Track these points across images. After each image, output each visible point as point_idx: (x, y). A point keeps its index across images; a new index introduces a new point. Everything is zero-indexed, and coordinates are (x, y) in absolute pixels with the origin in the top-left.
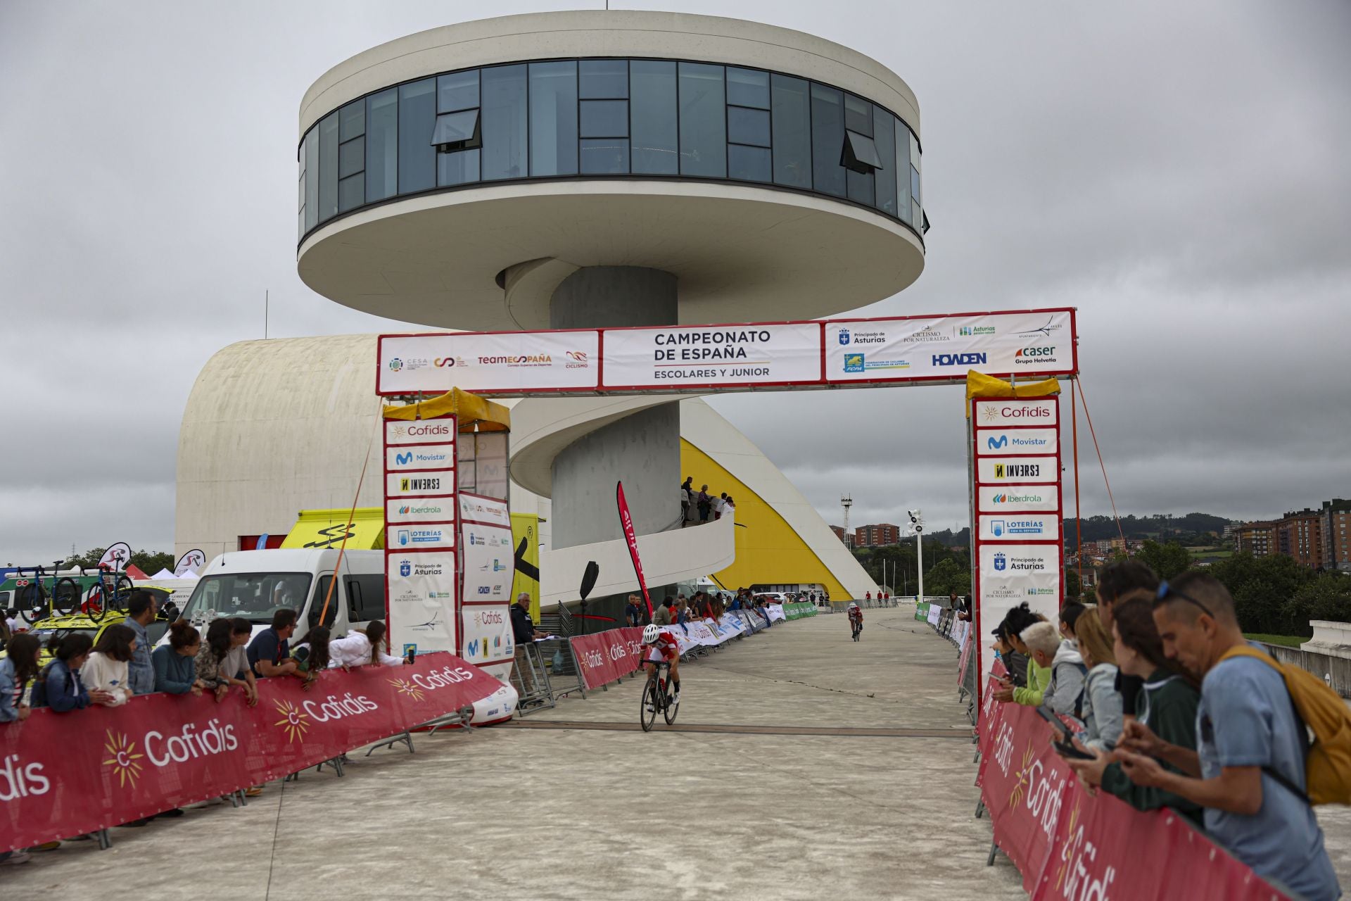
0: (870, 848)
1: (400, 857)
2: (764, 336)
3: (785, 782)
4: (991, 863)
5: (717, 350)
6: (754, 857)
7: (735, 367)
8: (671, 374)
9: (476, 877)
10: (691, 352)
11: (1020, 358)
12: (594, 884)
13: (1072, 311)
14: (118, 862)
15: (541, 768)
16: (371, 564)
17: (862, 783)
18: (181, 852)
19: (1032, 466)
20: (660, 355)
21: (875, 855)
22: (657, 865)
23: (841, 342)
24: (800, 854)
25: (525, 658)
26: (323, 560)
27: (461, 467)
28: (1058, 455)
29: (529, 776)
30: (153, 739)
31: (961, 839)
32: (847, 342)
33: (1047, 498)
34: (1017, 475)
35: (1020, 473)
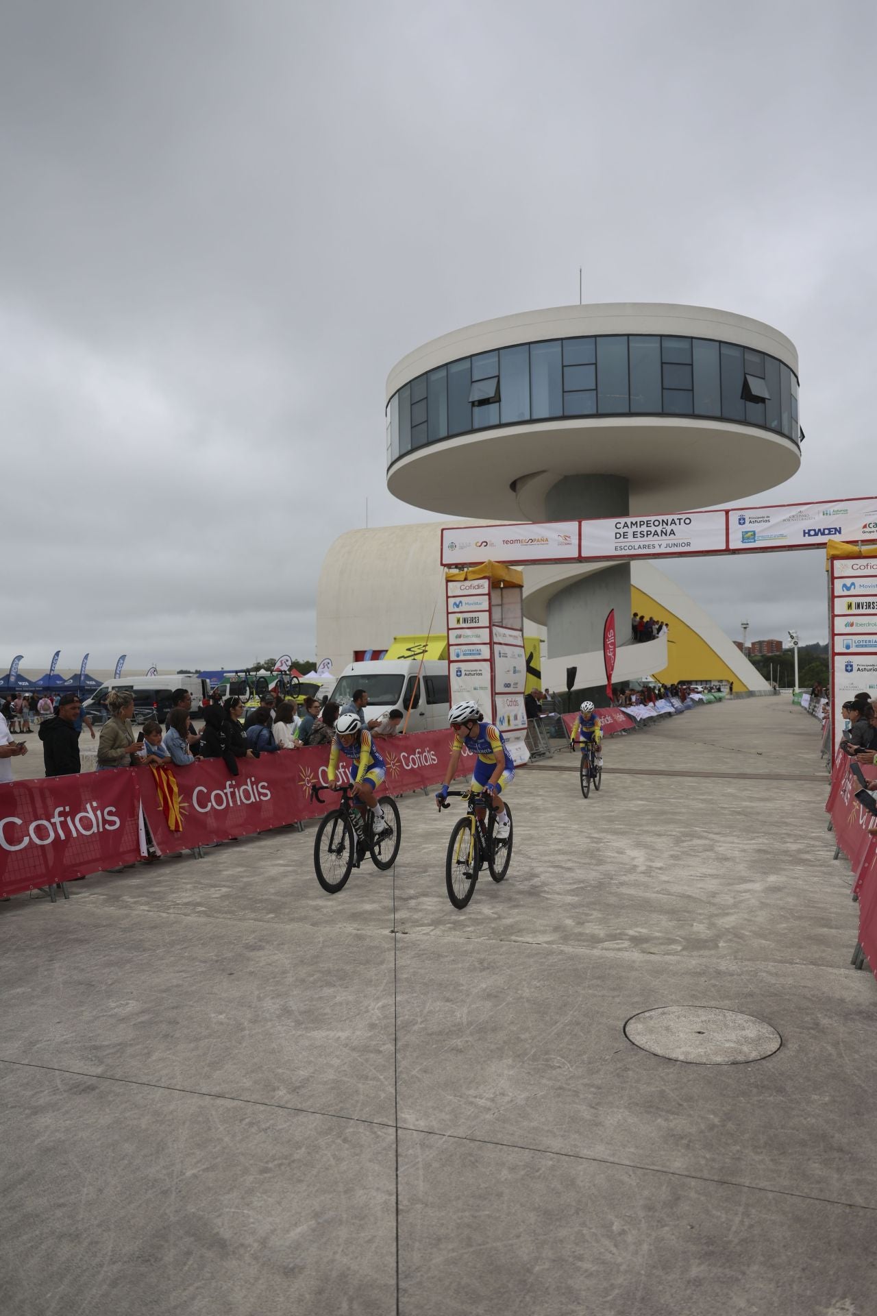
0: (755, 847)
2: (688, 521)
3: (701, 806)
4: (836, 858)
5: (656, 531)
6: (681, 849)
7: (668, 542)
8: (625, 548)
10: (638, 533)
11: (865, 529)
12: (583, 861)
14: (309, 839)
15: (547, 794)
16: (439, 669)
17: (752, 807)
19: (873, 603)
20: (618, 536)
21: (759, 851)
22: (621, 852)
23: (740, 523)
24: (710, 848)
25: (534, 727)
26: (411, 667)
27: (494, 609)
29: (539, 798)
31: (817, 843)
32: (744, 523)
34: (863, 608)
35: (865, 607)
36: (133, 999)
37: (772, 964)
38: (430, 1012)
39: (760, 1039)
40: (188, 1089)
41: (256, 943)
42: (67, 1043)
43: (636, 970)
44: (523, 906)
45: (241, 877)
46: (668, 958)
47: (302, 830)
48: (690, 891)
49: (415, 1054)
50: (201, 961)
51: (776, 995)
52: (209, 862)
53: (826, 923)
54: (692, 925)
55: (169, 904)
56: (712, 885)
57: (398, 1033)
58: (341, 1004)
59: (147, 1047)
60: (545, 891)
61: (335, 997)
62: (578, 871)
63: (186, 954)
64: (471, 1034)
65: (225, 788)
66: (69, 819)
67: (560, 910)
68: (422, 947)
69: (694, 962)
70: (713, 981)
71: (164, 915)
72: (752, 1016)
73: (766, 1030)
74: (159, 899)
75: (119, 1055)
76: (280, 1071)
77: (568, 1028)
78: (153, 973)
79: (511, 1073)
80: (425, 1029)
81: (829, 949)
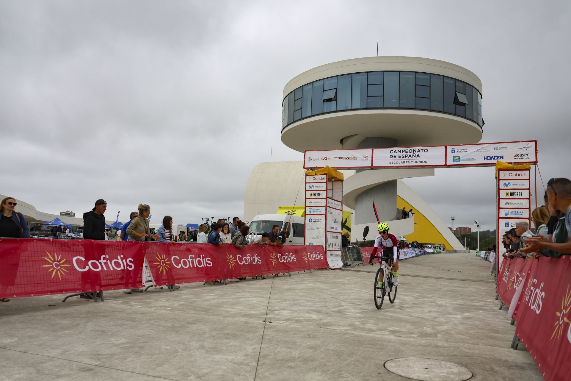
0: (457, 303)
1: (308, 293)
2: (426, 151)
3: (429, 287)
4: (501, 309)
5: (410, 155)
6: (418, 301)
7: (416, 160)
8: (395, 163)
9: (330, 298)
10: (401, 156)
11: (515, 157)
13: (536, 142)
14: (228, 288)
15: (350, 279)
16: (300, 220)
17: (455, 289)
18: (245, 287)
19: (520, 193)
20: (391, 156)
21: (459, 304)
23: (452, 152)
24: (434, 302)
25: (346, 251)
26: (287, 218)
27: (328, 191)
28: (529, 189)
29: (347, 280)
30: (239, 257)
31: (490, 304)
32: (454, 152)
33: (525, 204)
34: (514, 196)
35: (515, 195)
36: (124, 338)
37: (467, 344)
38: (279, 352)
39: (460, 373)
40: (142, 373)
41: (193, 322)
42: (84, 352)
43: (392, 342)
44: (333, 316)
45: (192, 298)
46: (409, 339)
47: (226, 285)
48: (422, 316)
49: (268, 368)
50: (163, 327)
51: (469, 356)
52: (177, 293)
53: (497, 332)
54: (423, 328)
55: (153, 306)
56: (434, 315)
57: (260, 359)
58: (232, 346)
59: (125, 356)
60: (346, 312)
61: (229, 343)
62: (364, 306)
63: (156, 324)
64: (300, 361)
65: (189, 258)
66: (108, 262)
67: (353, 319)
68: (279, 328)
69: (424, 341)
70: (434, 349)
71: (149, 309)
72: (456, 364)
73: (463, 369)
74: (148, 304)
75: (110, 358)
76: (193, 369)
77: (352, 362)
78: (137, 329)
79: (320, 378)
80: (275, 358)
81: (499, 341)
